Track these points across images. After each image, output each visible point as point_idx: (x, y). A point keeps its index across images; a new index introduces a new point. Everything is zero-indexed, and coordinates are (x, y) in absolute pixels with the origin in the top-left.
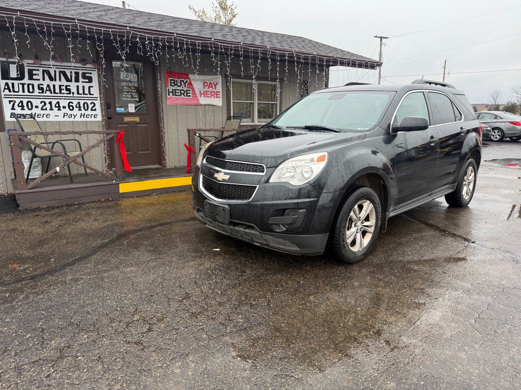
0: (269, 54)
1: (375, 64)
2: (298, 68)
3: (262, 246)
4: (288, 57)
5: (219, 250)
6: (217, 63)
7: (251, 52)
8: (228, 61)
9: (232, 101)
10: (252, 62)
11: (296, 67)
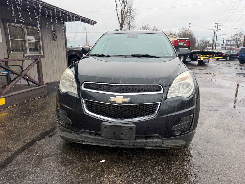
0: (45, 7)
1: (95, 22)
2: (62, 19)
3: (154, 148)
4: (56, 11)
5: (104, 161)
6: (11, 8)
7: (34, 3)
8: (19, 7)
9: (10, 39)
10: (35, 11)
11: (61, 19)
